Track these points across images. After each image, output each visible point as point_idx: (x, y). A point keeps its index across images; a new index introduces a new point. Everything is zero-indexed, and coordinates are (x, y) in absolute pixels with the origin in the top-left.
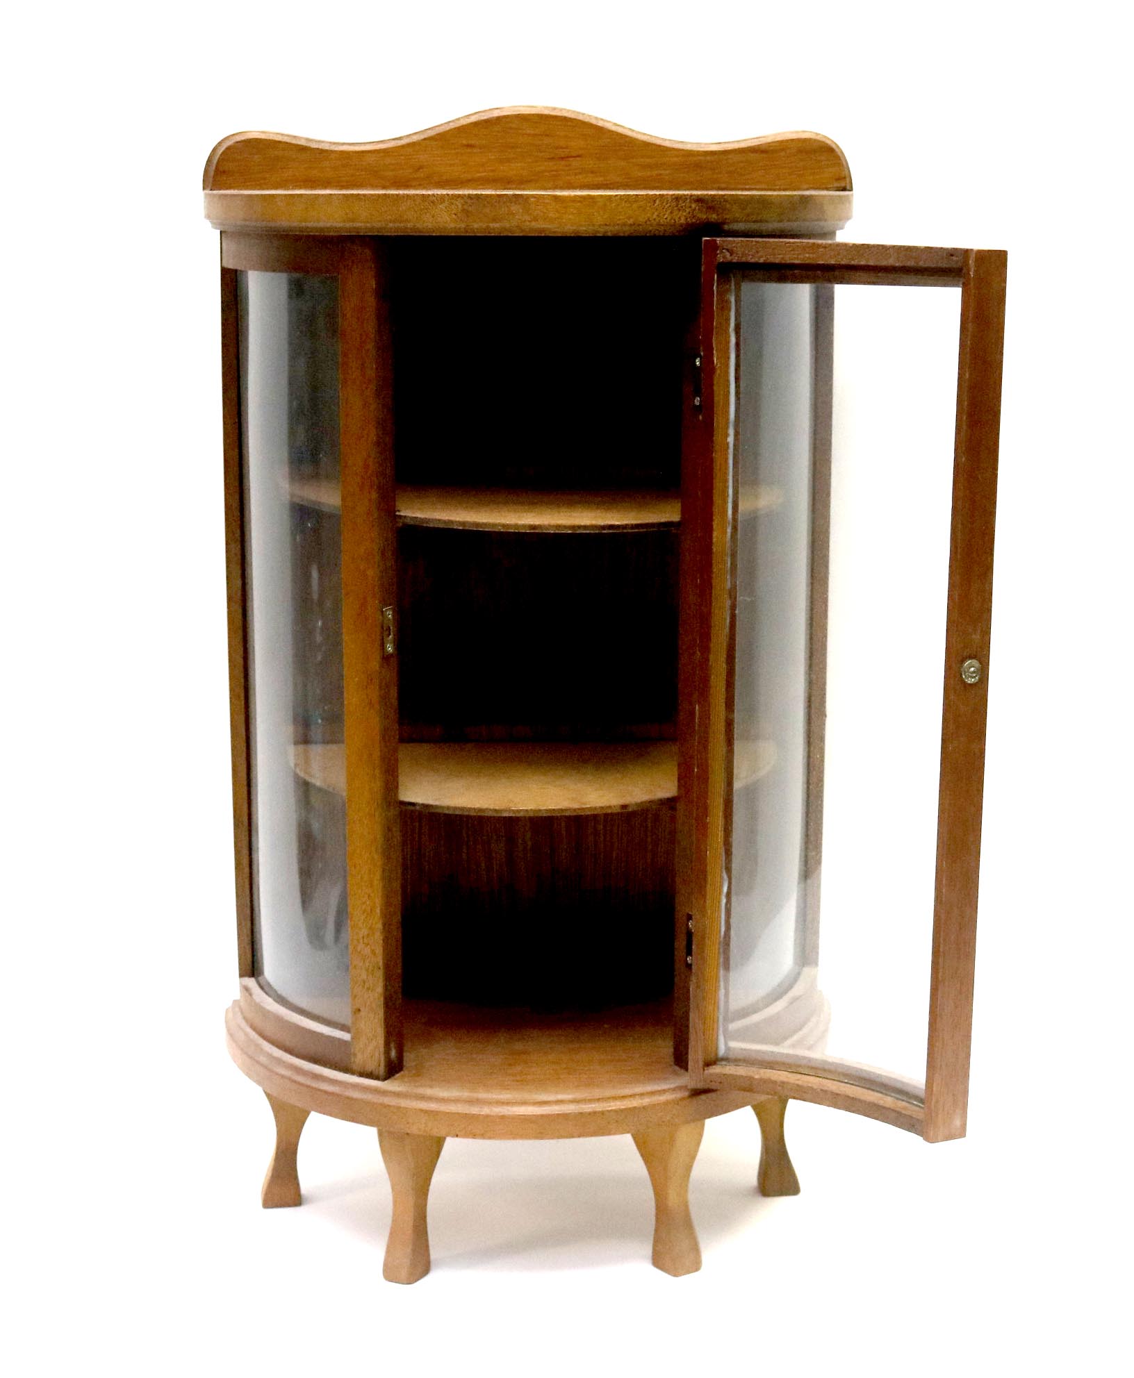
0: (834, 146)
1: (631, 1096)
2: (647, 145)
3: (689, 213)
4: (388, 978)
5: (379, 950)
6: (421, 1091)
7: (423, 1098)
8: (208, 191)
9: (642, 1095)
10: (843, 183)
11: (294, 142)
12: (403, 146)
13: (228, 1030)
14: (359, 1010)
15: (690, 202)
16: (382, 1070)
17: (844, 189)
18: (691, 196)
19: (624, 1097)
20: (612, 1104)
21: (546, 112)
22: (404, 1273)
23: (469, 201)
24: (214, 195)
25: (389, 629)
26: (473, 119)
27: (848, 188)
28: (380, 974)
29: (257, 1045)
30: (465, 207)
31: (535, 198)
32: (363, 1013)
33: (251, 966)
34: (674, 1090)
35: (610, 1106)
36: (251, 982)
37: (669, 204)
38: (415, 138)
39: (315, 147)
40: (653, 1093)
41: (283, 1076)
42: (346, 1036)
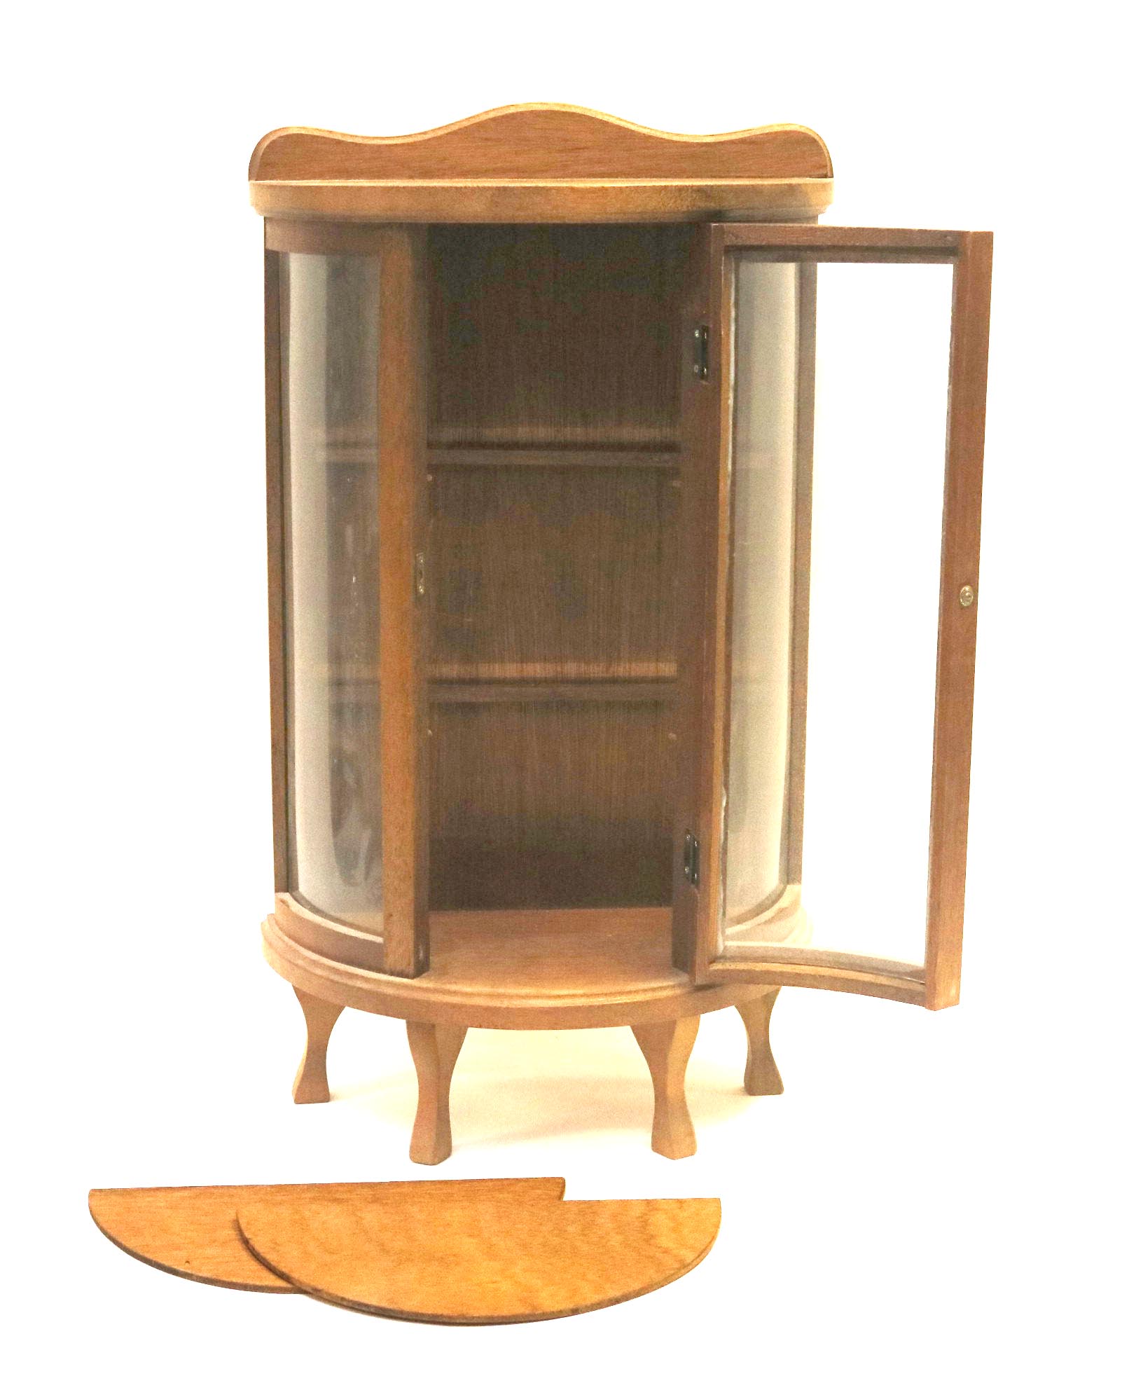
0: (816, 137)
1: (635, 992)
2: (648, 138)
3: (691, 202)
4: (417, 886)
5: (410, 860)
6: (448, 987)
7: (449, 992)
8: (253, 182)
9: (645, 991)
10: (823, 169)
11: (331, 136)
12: (429, 140)
13: (266, 939)
14: (391, 915)
15: (692, 193)
16: (411, 970)
17: (825, 176)
18: (692, 186)
19: (630, 992)
20: (619, 998)
21: (557, 108)
22: (429, 1156)
24: (259, 185)
25: (421, 573)
26: (492, 115)
27: (829, 174)
28: (411, 882)
29: (295, 951)
32: (395, 918)
33: (286, 880)
34: (673, 987)
35: (616, 1001)
36: (286, 896)
38: (440, 133)
39: (349, 141)
40: (653, 990)
41: (321, 977)
42: (379, 940)
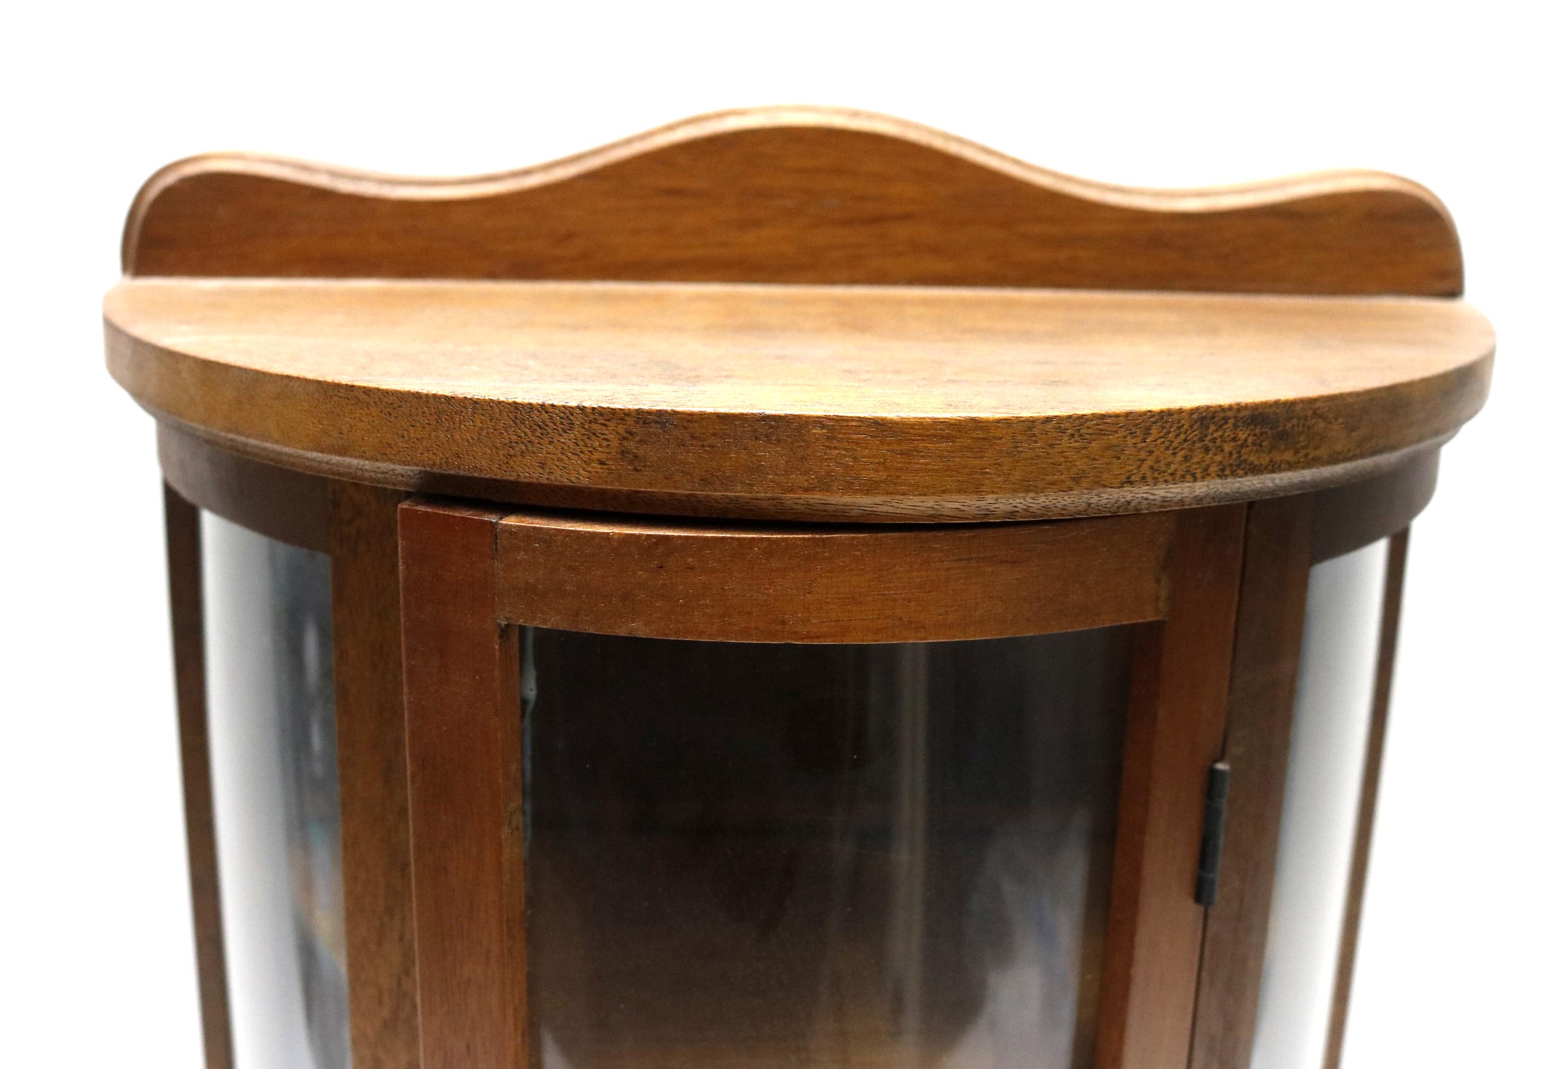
3: (1231, 454)
23: (638, 429)
30: (631, 445)
31: (823, 427)
37: (1183, 436)
